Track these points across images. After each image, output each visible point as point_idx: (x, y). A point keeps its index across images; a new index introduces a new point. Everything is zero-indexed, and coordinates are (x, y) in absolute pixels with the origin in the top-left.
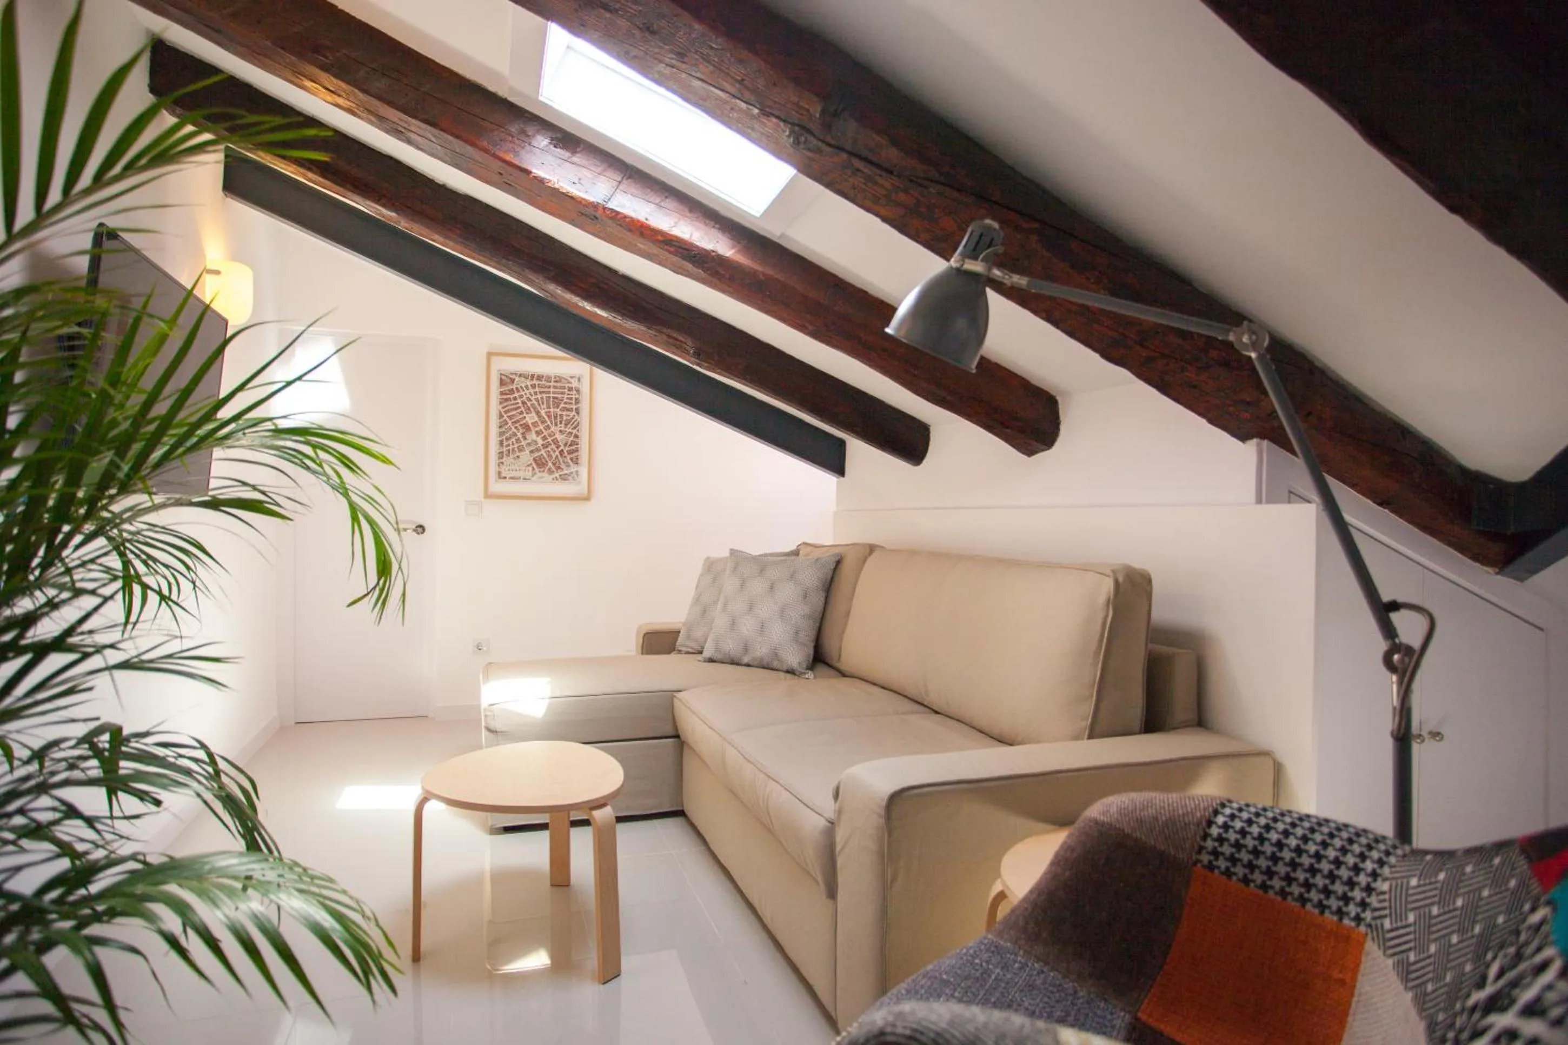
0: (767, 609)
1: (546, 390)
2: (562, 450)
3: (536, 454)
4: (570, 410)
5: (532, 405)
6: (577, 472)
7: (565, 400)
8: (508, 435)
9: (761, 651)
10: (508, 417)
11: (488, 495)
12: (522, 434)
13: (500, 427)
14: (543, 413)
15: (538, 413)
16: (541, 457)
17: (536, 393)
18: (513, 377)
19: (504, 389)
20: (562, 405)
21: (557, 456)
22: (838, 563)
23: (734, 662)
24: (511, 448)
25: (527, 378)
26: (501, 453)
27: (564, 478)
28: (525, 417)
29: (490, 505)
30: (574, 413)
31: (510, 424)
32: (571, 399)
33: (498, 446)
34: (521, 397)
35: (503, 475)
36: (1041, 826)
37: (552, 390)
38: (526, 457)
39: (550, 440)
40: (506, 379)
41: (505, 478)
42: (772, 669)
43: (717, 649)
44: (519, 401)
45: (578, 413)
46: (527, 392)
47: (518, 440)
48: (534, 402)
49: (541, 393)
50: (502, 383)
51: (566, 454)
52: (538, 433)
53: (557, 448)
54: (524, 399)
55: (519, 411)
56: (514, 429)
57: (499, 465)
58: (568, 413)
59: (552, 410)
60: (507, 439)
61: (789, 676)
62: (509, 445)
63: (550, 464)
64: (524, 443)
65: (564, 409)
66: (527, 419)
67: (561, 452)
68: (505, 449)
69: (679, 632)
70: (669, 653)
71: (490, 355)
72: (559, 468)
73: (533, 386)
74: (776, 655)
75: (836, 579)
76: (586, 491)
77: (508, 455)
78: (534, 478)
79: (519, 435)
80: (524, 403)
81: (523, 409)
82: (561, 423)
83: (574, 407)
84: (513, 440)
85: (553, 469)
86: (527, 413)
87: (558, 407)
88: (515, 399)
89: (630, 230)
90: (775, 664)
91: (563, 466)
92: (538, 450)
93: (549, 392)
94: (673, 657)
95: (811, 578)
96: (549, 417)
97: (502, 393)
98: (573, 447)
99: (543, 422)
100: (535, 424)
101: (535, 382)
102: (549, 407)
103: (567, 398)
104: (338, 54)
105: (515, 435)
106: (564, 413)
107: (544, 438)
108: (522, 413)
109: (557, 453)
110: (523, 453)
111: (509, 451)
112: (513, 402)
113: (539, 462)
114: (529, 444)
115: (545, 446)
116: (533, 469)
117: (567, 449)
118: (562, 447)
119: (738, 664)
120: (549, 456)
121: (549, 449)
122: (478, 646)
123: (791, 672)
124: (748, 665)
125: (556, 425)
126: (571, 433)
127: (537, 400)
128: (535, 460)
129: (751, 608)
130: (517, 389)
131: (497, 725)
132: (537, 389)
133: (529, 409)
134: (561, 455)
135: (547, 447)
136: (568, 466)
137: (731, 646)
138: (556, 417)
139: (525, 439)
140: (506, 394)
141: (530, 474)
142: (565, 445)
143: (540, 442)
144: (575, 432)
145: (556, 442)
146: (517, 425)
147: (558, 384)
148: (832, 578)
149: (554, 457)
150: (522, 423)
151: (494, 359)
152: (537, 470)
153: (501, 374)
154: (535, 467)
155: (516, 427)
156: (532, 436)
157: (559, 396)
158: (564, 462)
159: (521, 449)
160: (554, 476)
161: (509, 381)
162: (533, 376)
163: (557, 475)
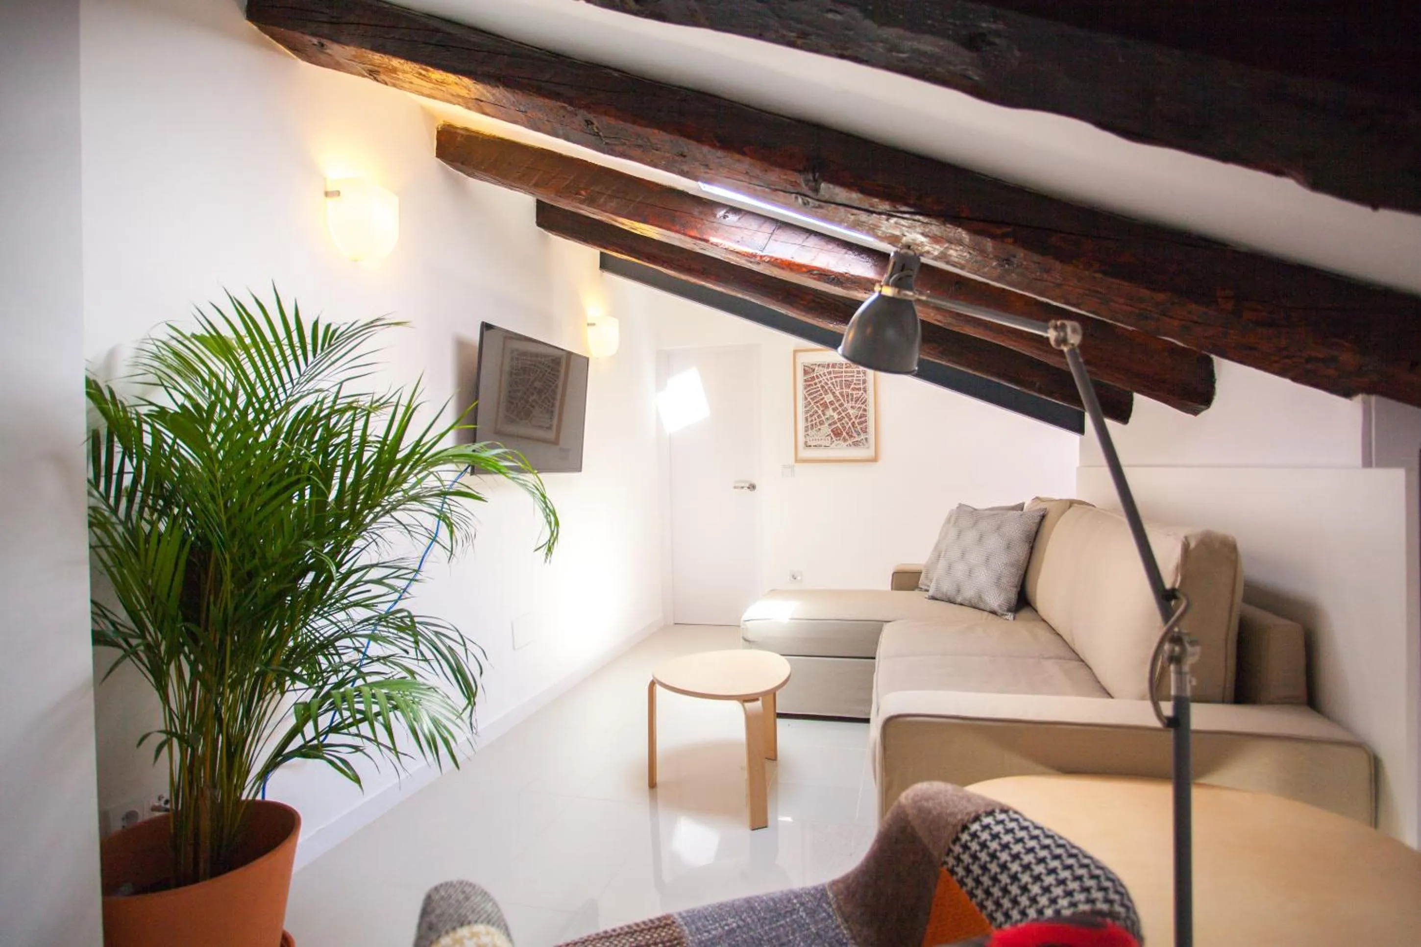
0: (975, 557)
1: (839, 375)
2: (854, 422)
3: (833, 427)
4: (859, 389)
5: (829, 387)
6: (866, 439)
7: (855, 382)
8: (811, 413)
9: (969, 593)
10: (811, 399)
11: (797, 460)
12: (822, 411)
13: (805, 407)
14: (837, 393)
15: (834, 393)
16: (837, 428)
17: (831, 378)
18: (814, 367)
19: (808, 377)
20: (852, 386)
21: (850, 427)
22: (1043, 517)
23: (951, 601)
24: (814, 423)
25: (823, 367)
26: (807, 427)
27: (856, 444)
28: (824, 398)
29: (799, 467)
30: (862, 391)
31: (813, 404)
32: (859, 380)
33: (804, 421)
34: (820, 382)
35: (809, 443)
36: (1041, 768)
37: (844, 374)
38: (826, 429)
39: (843, 414)
40: (808, 370)
41: (810, 446)
42: (980, 609)
43: (937, 589)
44: (819, 385)
45: (865, 391)
46: (824, 378)
47: (819, 417)
48: (830, 385)
49: (835, 377)
50: (806, 372)
51: (857, 425)
52: (834, 410)
53: (850, 420)
54: (823, 383)
55: (819, 393)
56: (816, 408)
57: (805, 437)
58: (858, 392)
59: (844, 390)
60: (811, 416)
61: (991, 615)
62: (812, 421)
63: (844, 434)
64: (823, 418)
65: (853, 389)
66: (826, 399)
67: (853, 424)
68: (809, 424)
69: (921, 573)
70: (913, 590)
71: (795, 352)
72: (851, 436)
73: (830, 373)
74: (980, 597)
75: (1040, 534)
76: (873, 454)
77: (812, 429)
78: (832, 446)
79: (820, 412)
80: (822, 387)
81: (822, 392)
82: (852, 400)
83: (862, 386)
84: (816, 416)
85: (847, 437)
86: (825, 395)
87: (849, 387)
88: (816, 384)
89: (783, 268)
90: (982, 606)
91: (855, 434)
92: (835, 423)
93: (841, 377)
94: (916, 592)
95: (1015, 530)
96: (843, 396)
97: (806, 381)
98: (863, 419)
99: (838, 400)
100: (831, 403)
101: (830, 369)
102: (842, 388)
103: (856, 380)
104: (589, 191)
105: (817, 412)
106: (854, 392)
107: (839, 413)
108: (821, 395)
109: (850, 424)
110: (822, 426)
111: (812, 425)
112: (815, 387)
113: (836, 432)
114: (827, 419)
115: (840, 420)
116: (832, 438)
117: (858, 420)
118: (854, 420)
119: (954, 603)
120: (844, 427)
121: (843, 421)
122: (793, 576)
123: (993, 612)
124: (961, 604)
125: (848, 402)
126: (860, 408)
127: (832, 384)
128: (832, 431)
129: (963, 554)
130: (817, 376)
131: (750, 637)
132: (832, 375)
133: (826, 391)
134: (853, 426)
135: (841, 420)
136: (859, 434)
137: (947, 587)
138: (848, 396)
139: (824, 414)
140: (808, 381)
141: (830, 442)
142: (856, 417)
143: (836, 416)
144: (863, 406)
145: (848, 415)
146: (818, 404)
147: (848, 370)
148: (1037, 532)
149: (847, 427)
150: (821, 402)
151: (799, 355)
152: (834, 439)
153: (805, 366)
154: (833, 436)
155: (817, 406)
156: (830, 412)
157: (850, 379)
158: (855, 431)
159: (822, 423)
160: (847, 443)
161: (811, 371)
162: (828, 365)
163: (850, 442)
